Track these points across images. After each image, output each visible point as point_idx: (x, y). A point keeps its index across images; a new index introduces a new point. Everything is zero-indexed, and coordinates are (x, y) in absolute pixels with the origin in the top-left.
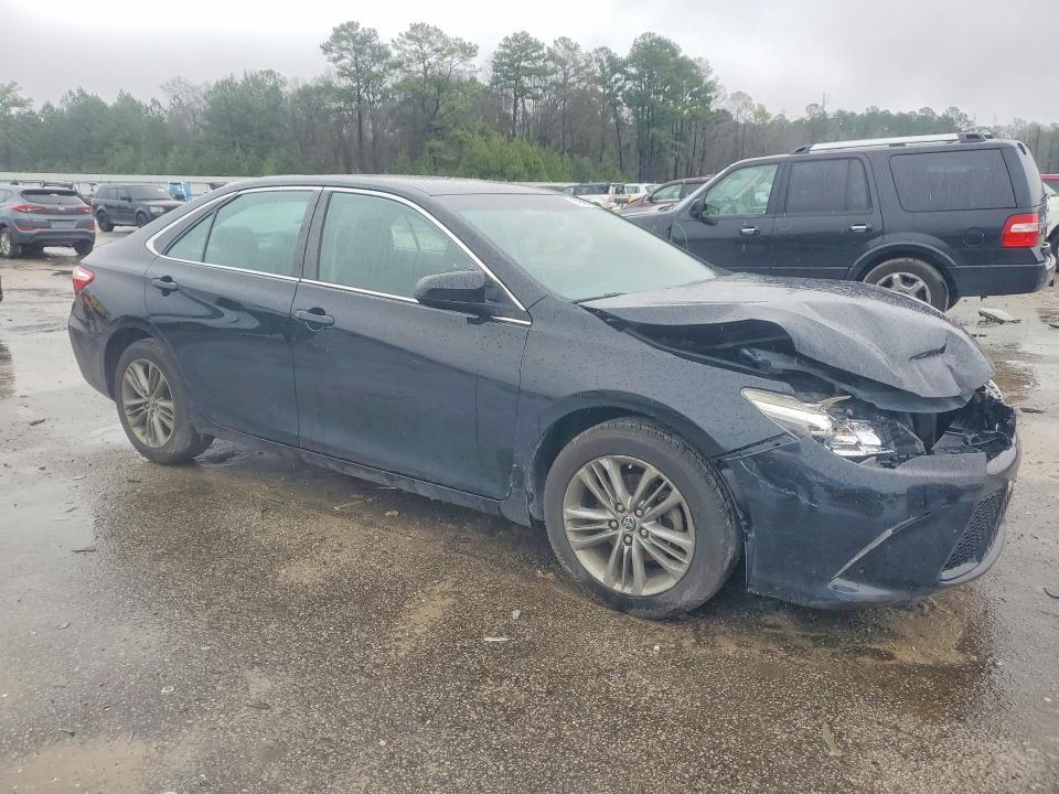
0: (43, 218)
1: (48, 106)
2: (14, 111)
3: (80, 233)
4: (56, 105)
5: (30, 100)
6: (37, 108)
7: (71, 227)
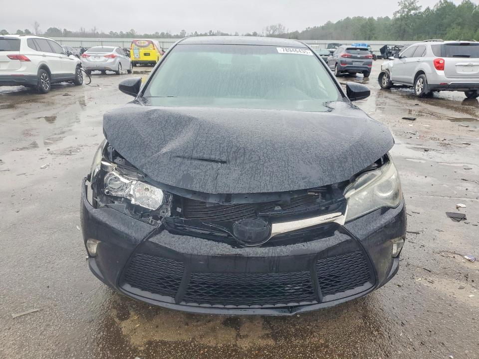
0: (350, 60)
1: (428, 9)
2: (412, 12)
3: (363, 67)
4: (431, 8)
5: (421, 7)
6: (423, 10)
7: (361, 64)
